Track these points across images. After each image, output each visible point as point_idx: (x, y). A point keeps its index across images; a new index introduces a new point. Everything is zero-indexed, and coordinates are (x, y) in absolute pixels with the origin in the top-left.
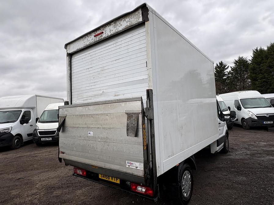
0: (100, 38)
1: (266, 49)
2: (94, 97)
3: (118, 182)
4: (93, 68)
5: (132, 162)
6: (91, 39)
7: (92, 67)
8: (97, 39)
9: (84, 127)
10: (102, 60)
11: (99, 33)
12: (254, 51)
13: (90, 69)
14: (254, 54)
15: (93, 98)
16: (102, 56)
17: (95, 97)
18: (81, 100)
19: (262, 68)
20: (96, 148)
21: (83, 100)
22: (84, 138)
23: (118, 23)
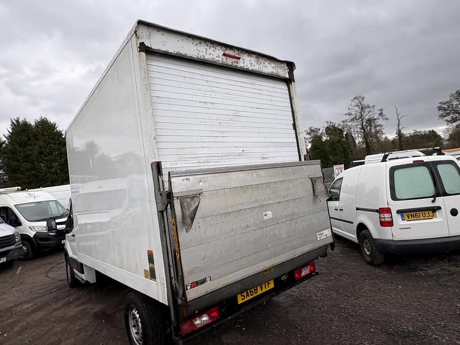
0: (234, 64)
1: (33, 124)
2: (225, 157)
3: (272, 286)
4: (216, 106)
5: (322, 232)
6: (215, 55)
7: (214, 103)
8: (229, 61)
9: (252, 208)
10: (234, 99)
11: (232, 54)
12: (13, 123)
13: (208, 105)
14: (13, 129)
15: (223, 160)
16: (234, 92)
17: (227, 157)
18: (192, 162)
19: (29, 152)
20: (279, 235)
21: (198, 163)
22: (256, 227)
23: (262, 60)
